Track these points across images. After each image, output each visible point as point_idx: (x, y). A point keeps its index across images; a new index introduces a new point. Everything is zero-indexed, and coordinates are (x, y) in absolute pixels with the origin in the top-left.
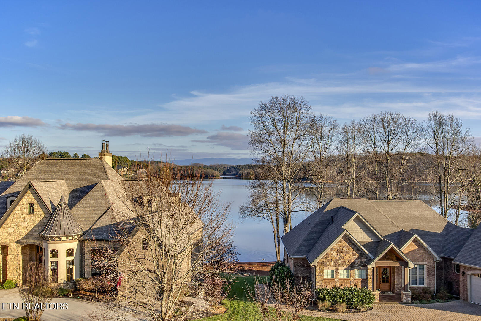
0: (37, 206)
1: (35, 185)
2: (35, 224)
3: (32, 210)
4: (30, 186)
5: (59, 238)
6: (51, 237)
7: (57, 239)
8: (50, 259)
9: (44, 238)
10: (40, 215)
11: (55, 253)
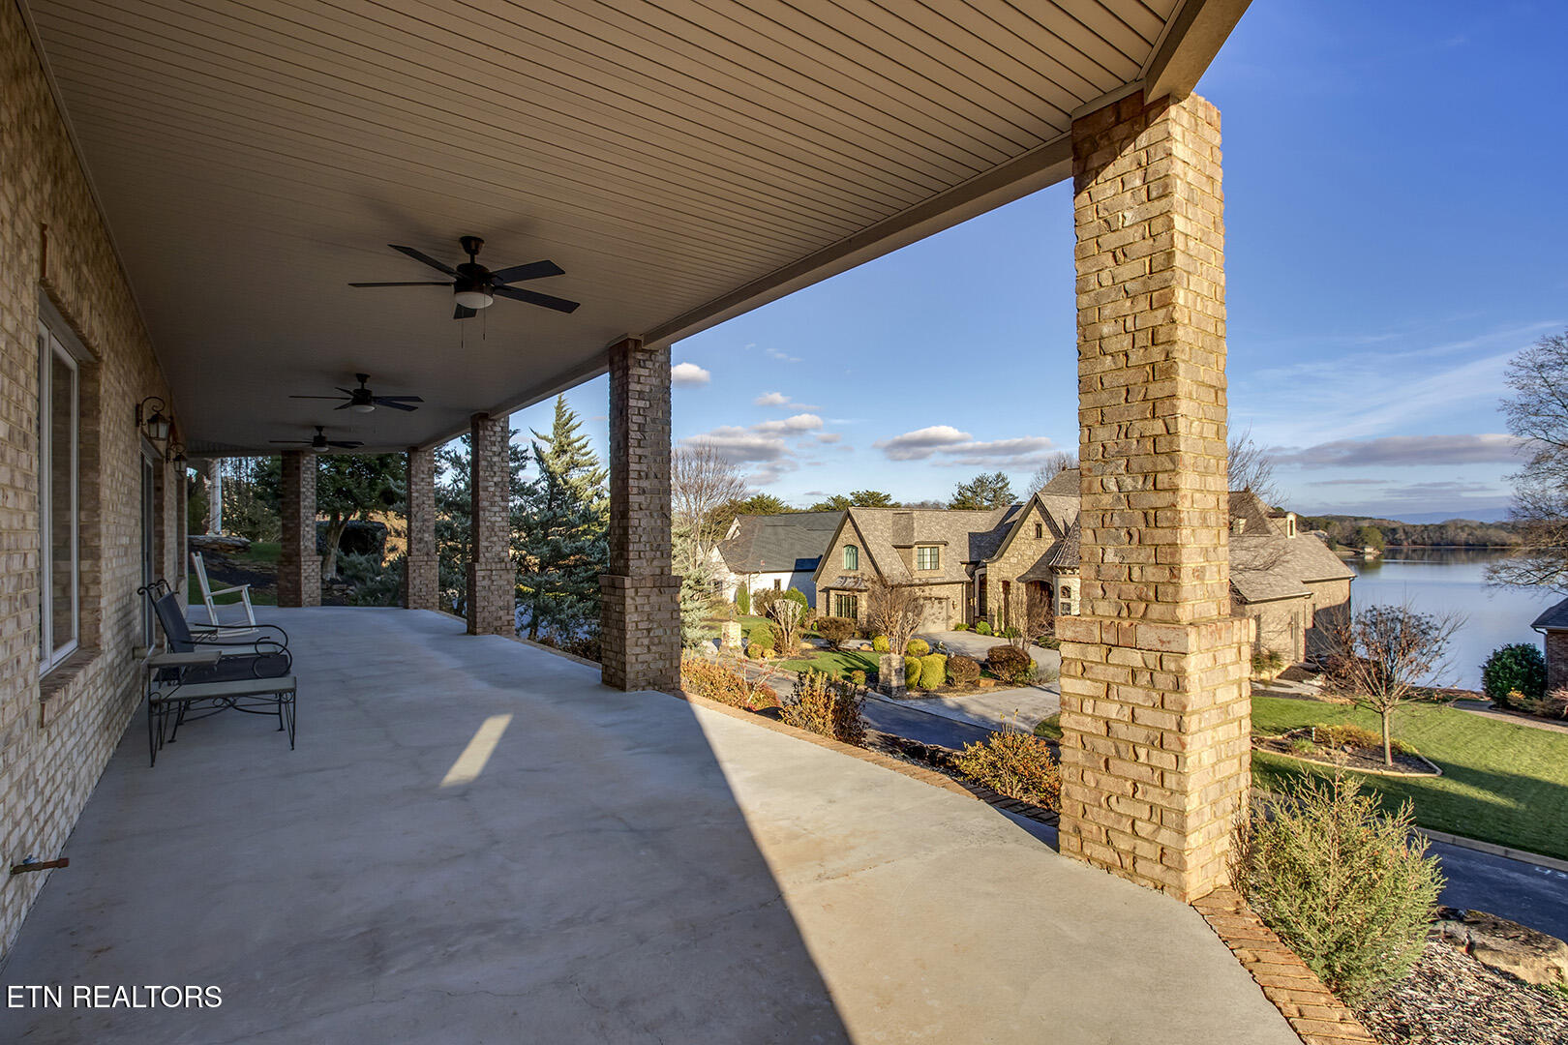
0: (1045, 528)
1: (1043, 498)
2: (1044, 552)
3: (1039, 534)
4: (1036, 501)
5: (1073, 569)
6: (1060, 568)
7: (1070, 571)
8: (1061, 600)
9: (1053, 570)
10: (1049, 540)
11: (1067, 591)
